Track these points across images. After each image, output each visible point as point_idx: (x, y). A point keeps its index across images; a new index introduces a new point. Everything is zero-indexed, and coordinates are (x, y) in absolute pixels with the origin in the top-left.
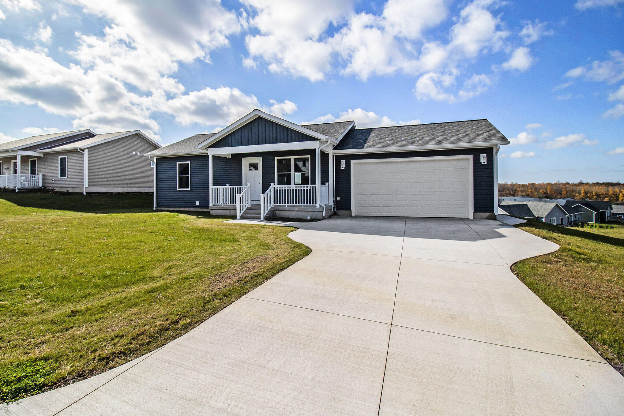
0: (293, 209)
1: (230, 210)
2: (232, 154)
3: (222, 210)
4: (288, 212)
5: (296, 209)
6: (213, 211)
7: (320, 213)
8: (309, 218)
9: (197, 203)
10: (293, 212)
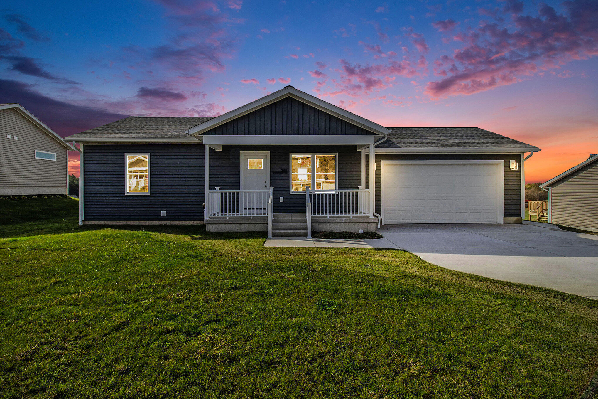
0: (338, 220)
1: (240, 224)
2: (222, 145)
3: (227, 225)
4: (332, 225)
5: (343, 220)
6: (212, 225)
7: (375, 225)
8: (361, 231)
9: (163, 213)
10: (338, 224)
